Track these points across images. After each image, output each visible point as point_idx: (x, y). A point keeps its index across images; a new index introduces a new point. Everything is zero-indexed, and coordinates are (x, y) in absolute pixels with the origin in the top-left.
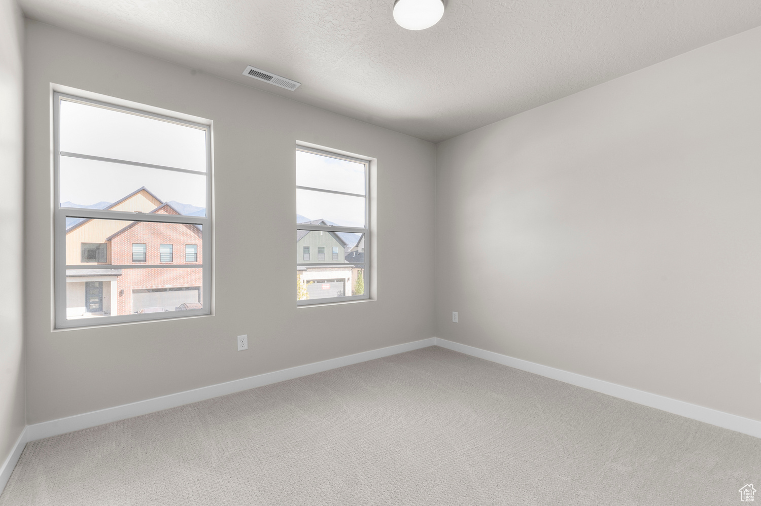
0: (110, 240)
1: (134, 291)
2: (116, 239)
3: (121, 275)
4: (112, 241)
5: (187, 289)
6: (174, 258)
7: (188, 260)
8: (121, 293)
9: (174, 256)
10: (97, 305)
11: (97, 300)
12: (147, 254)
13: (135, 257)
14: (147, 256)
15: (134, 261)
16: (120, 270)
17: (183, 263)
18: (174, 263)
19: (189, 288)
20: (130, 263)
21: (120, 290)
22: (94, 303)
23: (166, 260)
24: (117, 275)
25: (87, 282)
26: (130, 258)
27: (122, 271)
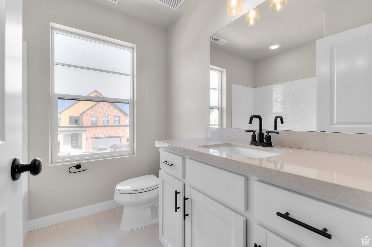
0: (82, 114)
1: (92, 138)
2: (84, 114)
3: (87, 130)
4: (83, 115)
5: (115, 137)
6: (109, 123)
7: (116, 124)
8: (87, 139)
9: (109, 122)
10: (76, 144)
11: (76, 142)
12: (98, 121)
13: (93, 122)
14: (98, 122)
15: (92, 124)
16: (86, 128)
17: (114, 125)
18: (110, 125)
19: (115, 136)
20: (91, 125)
21: (86, 137)
22: (75, 143)
23: (106, 124)
24: (85, 131)
25: (71, 134)
26: (91, 123)
27: (87, 129)
